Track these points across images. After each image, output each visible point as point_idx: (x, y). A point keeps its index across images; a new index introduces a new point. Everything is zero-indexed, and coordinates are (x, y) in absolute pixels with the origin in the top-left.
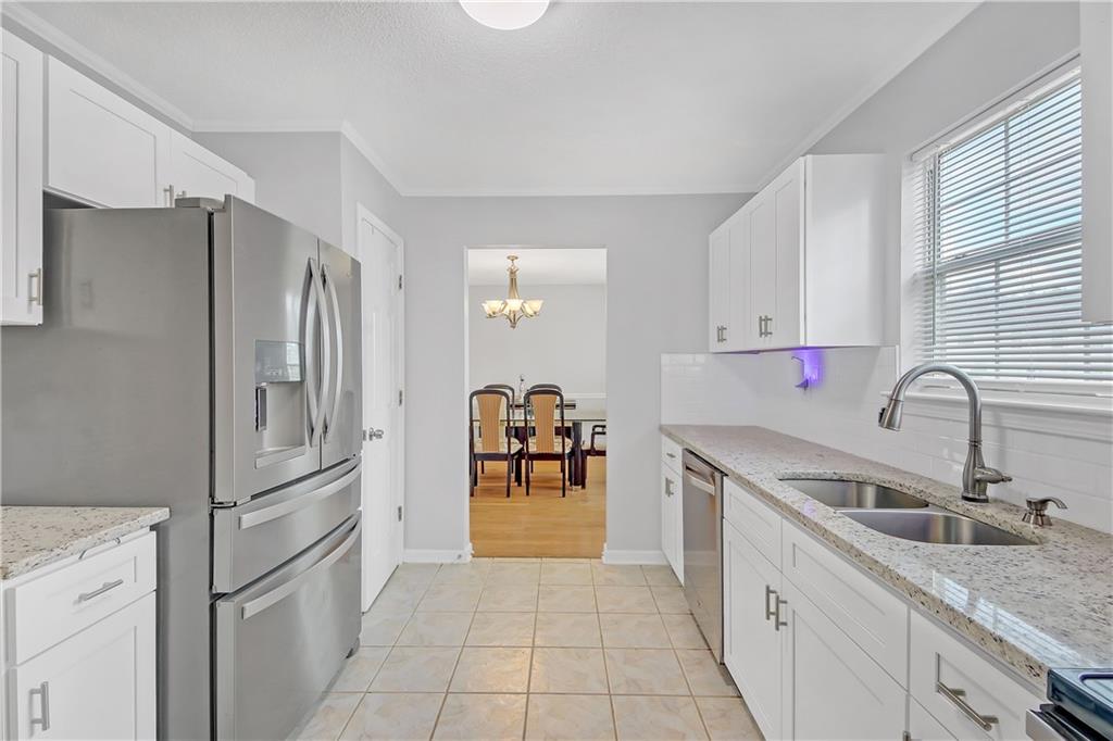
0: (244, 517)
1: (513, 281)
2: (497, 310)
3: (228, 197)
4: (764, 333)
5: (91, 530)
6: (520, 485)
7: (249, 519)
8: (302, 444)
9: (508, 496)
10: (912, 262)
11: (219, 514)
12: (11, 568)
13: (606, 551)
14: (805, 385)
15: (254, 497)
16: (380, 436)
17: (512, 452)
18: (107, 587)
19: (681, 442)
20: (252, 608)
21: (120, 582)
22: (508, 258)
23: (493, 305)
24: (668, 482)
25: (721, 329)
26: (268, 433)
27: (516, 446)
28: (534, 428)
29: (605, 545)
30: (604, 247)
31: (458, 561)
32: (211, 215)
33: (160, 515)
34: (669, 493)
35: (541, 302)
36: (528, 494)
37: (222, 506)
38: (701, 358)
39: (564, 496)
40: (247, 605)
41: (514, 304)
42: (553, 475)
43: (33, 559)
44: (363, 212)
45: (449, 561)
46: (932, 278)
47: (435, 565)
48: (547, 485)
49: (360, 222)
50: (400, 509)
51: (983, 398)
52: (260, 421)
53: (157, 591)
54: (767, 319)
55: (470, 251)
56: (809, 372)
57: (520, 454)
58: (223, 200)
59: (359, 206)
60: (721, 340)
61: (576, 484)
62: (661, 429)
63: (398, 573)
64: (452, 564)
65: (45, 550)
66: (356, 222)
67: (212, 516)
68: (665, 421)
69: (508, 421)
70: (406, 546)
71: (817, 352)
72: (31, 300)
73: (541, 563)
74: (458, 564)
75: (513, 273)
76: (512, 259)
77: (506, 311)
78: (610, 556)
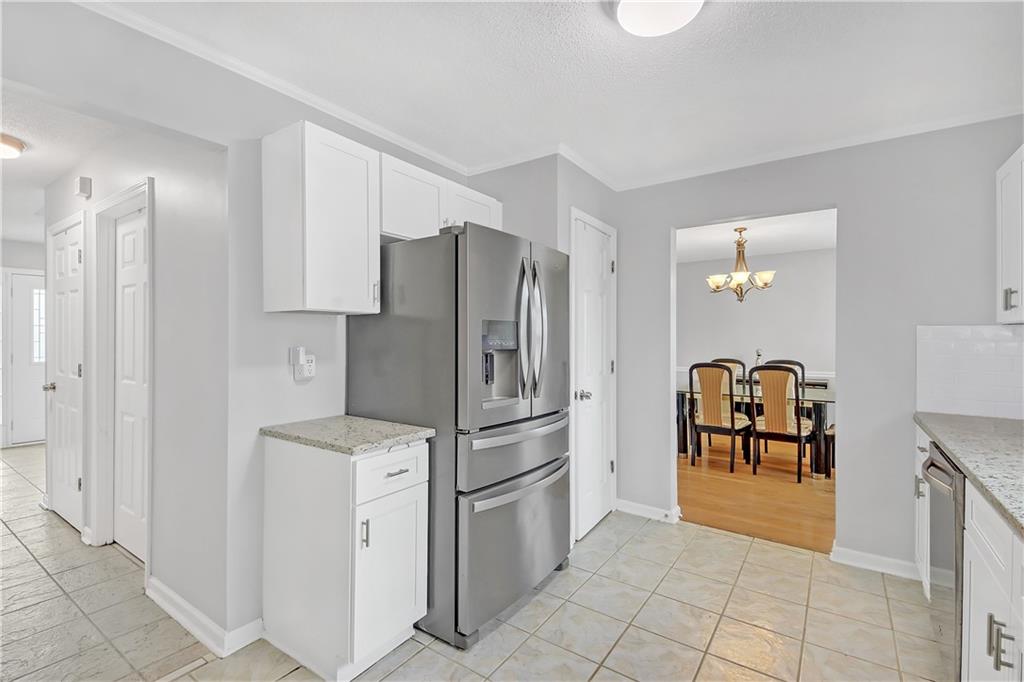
0: (474, 442)
1: (741, 254)
2: (721, 284)
3: (465, 223)
5: (394, 436)
6: (748, 462)
7: (478, 444)
8: (517, 396)
9: (732, 471)
11: (460, 437)
12: (354, 449)
13: (835, 548)
15: (481, 429)
16: (588, 397)
17: (736, 428)
18: (401, 472)
19: (929, 434)
20: (480, 506)
21: (407, 471)
22: (736, 230)
23: (717, 280)
26: (495, 387)
27: (742, 421)
28: (761, 405)
29: (835, 542)
30: (834, 207)
31: (663, 520)
32: (457, 236)
33: (431, 433)
34: (919, 493)
35: (774, 272)
36: (755, 473)
37: (462, 432)
38: (987, 331)
39: (799, 481)
40: (476, 504)
41: (740, 277)
42: (789, 458)
43: (364, 446)
44: (576, 212)
45: (657, 518)
47: (644, 518)
48: (779, 467)
49: (573, 221)
50: (612, 463)
52: (488, 378)
53: (429, 481)
55: (678, 231)
57: (747, 433)
58: (462, 225)
59: (573, 208)
60: (1008, 307)
61: (817, 472)
62: (916, 417)
63: (609, 518)
64: (659, 521)
65: (370, 442)
66: (570, 220)
67: (456, 438)
68: (923, 406)
69: (731, 396)
70: (618, 496)
72: (374, 299)
73: (752, 542)
74: (664, 523)
75: (740, 245)
76: (741, 231)
77: (733, 285)
78: (839, 553)
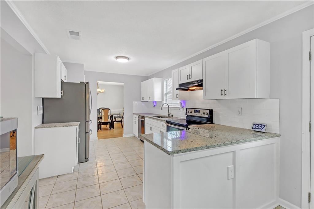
1: (98, 85)
4: (149, 99)
10: (165, 92)
14: (154, 106)
19: (138, 115)
24: (135, 122)
25: (143, 98)
29: (123, 134)
30: (123, 83)
32: (86, 84)
34: (135, 123)
35: (104, 90)
37: (87, 121)
38: (140, 102)
39: (110, 130)
41: (98, 90)
46: (166, 94)
51: (169, 106)
54: (150, 97)
56: (155, 104)
60: (143, 99)
62: (133, 114)
67: (86, 123)
68: (134, 113)
71: (156, 102)
75: (98, 83)
